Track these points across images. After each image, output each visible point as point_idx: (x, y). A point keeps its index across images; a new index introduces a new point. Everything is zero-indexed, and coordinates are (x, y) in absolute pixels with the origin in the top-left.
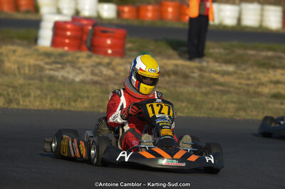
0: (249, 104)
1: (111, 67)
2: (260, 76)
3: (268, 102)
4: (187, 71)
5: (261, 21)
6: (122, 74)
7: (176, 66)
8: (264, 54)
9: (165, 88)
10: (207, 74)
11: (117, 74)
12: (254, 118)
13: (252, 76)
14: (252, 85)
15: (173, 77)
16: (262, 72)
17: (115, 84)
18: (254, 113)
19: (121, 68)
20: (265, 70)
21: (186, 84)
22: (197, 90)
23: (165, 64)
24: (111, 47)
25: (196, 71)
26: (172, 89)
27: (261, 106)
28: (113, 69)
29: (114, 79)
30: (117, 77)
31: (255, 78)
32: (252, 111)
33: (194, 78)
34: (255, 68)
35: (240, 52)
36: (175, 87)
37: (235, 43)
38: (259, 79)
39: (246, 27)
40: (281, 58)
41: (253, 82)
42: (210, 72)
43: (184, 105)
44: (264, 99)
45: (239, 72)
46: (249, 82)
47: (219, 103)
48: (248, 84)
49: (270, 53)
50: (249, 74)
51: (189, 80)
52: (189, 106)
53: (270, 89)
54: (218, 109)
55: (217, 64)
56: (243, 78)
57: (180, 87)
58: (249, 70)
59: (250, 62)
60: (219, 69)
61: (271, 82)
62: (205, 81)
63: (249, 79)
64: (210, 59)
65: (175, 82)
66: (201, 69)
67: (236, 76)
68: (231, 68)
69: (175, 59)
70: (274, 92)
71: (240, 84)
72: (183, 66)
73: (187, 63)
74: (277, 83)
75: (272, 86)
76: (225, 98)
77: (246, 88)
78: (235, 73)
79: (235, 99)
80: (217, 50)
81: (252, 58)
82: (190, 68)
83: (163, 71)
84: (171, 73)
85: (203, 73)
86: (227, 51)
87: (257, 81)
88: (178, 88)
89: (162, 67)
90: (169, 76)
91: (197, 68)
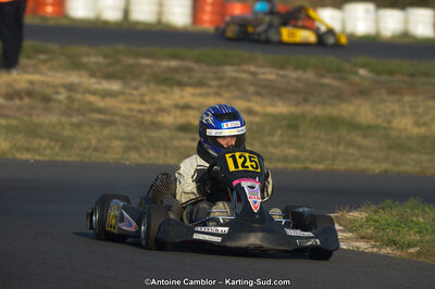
0: (145, 140)
2: (160, 97)
3: (172, 138)
4: (49, 91)
5: (160, 14)
7: (32, 83)
8: (165, 64)
9: (15, 118)
10: (78, 96)
12: (152, 161)
13: (147, 98)
14: (148, 111)
15: (26, 101)
16: (163, 91)
18: (152, 154)
20: (166, 89)
21: (47, 110)
22: (63, 119)
23: (15, 81)
25: (62, 90)
26: (26, 118)
27: (161, 144)
31: (152, 101)
32: (148, 151)
33: (60, 102)
34: (152, 86)
35: (129, 61)
36: (30, 115)
37: (120, 47)
38: (158, 102)
39: (137, 23)
40: (190, 70)
41: (149, 106)
42: (84, 93)
43: (44, 143)
44: (165, 133)
45: (128, 91)
46: (144, 107)
47: (99, 140)
48: (141, 111)
49: (174, 63)
50: (143, 95)
51: (51, 104)
52: (52, 144)
53: (175, 118)
54: (96, 149)
55: (93, 80)
56: (134, 101)
57: (38, 116)
58: (144, 89)
59: (144, 77)
60: (97, 86)
61: (177, 106)
62: (76, 105)
63: (143, 102)
64: (83, 73)
65: (31, 108)
66: (70, 88)
67: (123, 98)
68: (115, 86)
69: (29, 73)
70: (182, 121)
71: (130, 110)
72: (43, 83)
73: (49, 79)
74: (186, 107)
75: (178, 113)
76: (107, 131)
77: (140, 116)
78: (122, 93)
79: (122, 134)
80: (93, 58)
81: (147, 70)
82: (53, 87)
83: (11, 91)
84: (23, 94)
85: (72, 93)
86: (109, 60)
87: (156, 106)
88: (34, 118)
89: (10, 85)
90: (21, 99)
91: (64, 87)
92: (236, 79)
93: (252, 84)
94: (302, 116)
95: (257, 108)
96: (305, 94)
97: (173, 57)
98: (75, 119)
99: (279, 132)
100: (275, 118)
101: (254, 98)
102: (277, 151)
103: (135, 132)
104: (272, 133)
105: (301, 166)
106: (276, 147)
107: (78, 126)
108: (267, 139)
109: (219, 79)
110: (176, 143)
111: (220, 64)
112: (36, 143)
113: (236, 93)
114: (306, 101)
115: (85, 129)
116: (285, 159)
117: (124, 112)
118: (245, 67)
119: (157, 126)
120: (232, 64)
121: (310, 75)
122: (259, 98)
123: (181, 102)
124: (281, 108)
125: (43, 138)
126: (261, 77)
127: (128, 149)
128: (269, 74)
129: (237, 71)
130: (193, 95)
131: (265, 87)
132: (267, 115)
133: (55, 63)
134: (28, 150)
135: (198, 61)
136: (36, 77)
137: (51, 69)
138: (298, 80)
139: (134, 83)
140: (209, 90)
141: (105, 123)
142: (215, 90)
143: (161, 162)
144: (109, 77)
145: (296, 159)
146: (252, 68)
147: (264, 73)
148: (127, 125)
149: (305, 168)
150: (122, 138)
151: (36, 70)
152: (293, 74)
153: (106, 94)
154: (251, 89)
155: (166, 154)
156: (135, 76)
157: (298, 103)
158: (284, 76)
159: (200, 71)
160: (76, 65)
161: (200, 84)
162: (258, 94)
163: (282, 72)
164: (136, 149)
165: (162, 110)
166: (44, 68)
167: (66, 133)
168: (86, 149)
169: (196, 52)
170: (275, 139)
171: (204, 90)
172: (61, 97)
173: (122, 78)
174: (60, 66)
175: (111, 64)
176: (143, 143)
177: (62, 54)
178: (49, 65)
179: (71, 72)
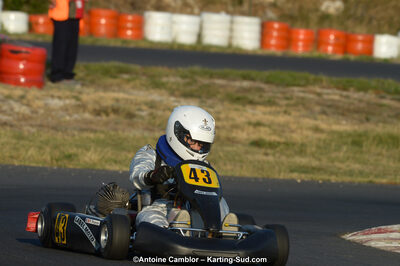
0: (221, 154)
1: (25, 101)
2: (233, 114)
3: (247, 153)
4: (133, 109)
5: (231, 38)
6: (42, 111)
7: (117, 100)
8: (238, 84)
9: (102, 132)
10: (160, 113)
11: (35, 112)
12: (229, 174)
13: (222, 116)
14: (224, 127)
15: (112, 116)
16: (237, 110)
17: (32, 126)
18: (229, 167)
19: (39, 103)
20: (240, 107)
21: (132, 125)
22: (146, 134)
23: (101, 98)
24: (24, 73)
25: (144, 107)
26: (112, 133)
27: (237, 158)
28: (28, 105)
29: (30, 118)
30: (34, 115)
31: (227, 118)
32: (225, 164)
33: (142, 117)
34: (226, 103)
35: (205, 81)
36: (116, 130)
37: (197, 68)
38: (233, 119)
39: (210, 46)
40: (260, 90)
41: (225, 123)
42: (164, 110)
44: (240, 148)
49: (246, 84)
50: (219, 113)
51: (135, 120)
53: (248, 134)
55: (172, 99)
57: (123, 131)
58: (219, 107)
59: (219, 96)
60: (176, 104)
61: (250, 123)
62: (158, 121)
64: (163, 91)
65: (116, 123)
66: (152, 105)
69: (114, 91)
70: (254, 137)
72: (127, 100)
73: (132, 97)
74: (258, 124)
75: (251, 129)
80: (172, 78)
81: (221, 90)
82: (136, 104)
83: (97, 107)
84: (110, 110)
85: (154, 111)
86: (187, 80)
87: (231, 123)
88: (120, 132)
89: (96, 102)
90: (107, 115)
91: (146, 104)
92: (303, 98)
93: (318, 104)
94: (365, 134)
95: (323, 126)
96: (367, 113)
97: (245, 78)
98: (157, 134)
99: (345, 148)
100: (340, 135)
101: (319, 117)
102: (343, 166)
104: (338, 149)
105: (366, 180)
106: (342, 162)
108: (333, 155)
109: (287, 99)
110: (250, 157)
111: (288, 85)
112: (123, 155)
113: (304, 112)
114: (368, 120)
116: (351, 173)
118: (311, 88)
119: (232, 141)
120: (299, 85)
121: (370, 96)
122: (324, 117)
123: (254, 119)
124: (345, 126)
125: (129, 151)
126: (325, 97)
128: (334, 95)
129: (303, 92)
130: (264, 113)
131: (329, 106)
132: (333, 132)
133: (138, 82)
134: (116, 162)
135: (268, 82)
136: (121, 95)
137: (134, 88)
138: (360, 101)
139: (210, 102)
140: (278, 109)
142: (284, 108)
143: (237, 174)
144: (187, 95)
145: (361, 173)
146: (318, 89)
147: (328, 94)
149: (371, 182)
151: (120, 88)
152: (355, 95)
154: (317, 108)
155: (242, 167)
156: (211, 96)
157: (361, 122)
158: (347, 97)
159: (270, 91)
160: (157, 85)
161: (270, 103)
162: (324, 113)
163: (345, 93)
165: (235, 127)
166: (127, 87)
169: (266, 74)
170: (341, 154)
171: (273, 109)
172: (144, 114)
173: (199, 97)
174: (142, 85)
175: (189, 84)
176: (220, 157)
177: (144, 74)
178: (132, 84)
179: (152, 91)
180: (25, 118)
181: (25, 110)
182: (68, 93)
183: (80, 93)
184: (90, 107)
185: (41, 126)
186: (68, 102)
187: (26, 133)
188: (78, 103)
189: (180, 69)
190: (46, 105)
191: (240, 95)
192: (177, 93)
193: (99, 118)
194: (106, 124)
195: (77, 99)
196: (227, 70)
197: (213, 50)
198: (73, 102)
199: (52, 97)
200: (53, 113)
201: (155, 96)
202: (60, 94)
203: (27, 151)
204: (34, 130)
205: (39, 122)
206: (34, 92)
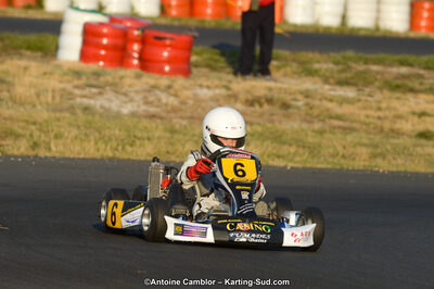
0: (389, 147)
1: (172, 91)
2: (395, 104)
4: (288, 98)
5: (378, 19)
6: (191, 102)
7: (270, 89)
8: (395, 70)
9: (259, 124)
10: (317, 103)
11: (183, 103)
12: (402, 169)
13: (384, 105)
14: (386, 118)
15: (266, 107)
16: (398, 98)
17: (182, 118)
18: (400, 161)
19: (188, 93)
20: (401, 96)
21: (288, 117)
22: (305, 126)
23: (254, 87)
24: (169, 61)
25: (300, 97)
26: (269, 125)
28: (176, 96)
29: (180, 110)
30: (183, 107)
31: (389, 108)
33: (298, 108)
34: (387, 93)
35: (361, 67)
36: (272, 122)
37: (350, 53)
38: (395, 109)
40: (420, 76)
41: (387, 113)
42: (321, 100)
43: (293, 149)
44: (407, 141)
45: (363, 98)
46: (381, 114)
47: (344, 148)
48: (379, 118)
49: (404, 70)
50: (380, 102)
51: (291, 110)
52: (301, 151)
53: (413, 125)
54: (343, 156)
55: (327, 87)
56: (371, 108)
57: (280, 122)
58: (378, 96)
59: (377, 84)
60: (332, 93)
61: (414, 113)
62: (316, 112)
63: (379, 109)
64: (317, 79)
65: (272, 115)
66: (307, 94)
67: (360, 104)
68: (350, 93)
70: (420, 128)
71: (367, 116)
72: (280, 89)
73: (285, 86)
74: (422, 114)
75: (416, 119)
76: (349, 138)
77: (379, 122)
78: (359, 100)
79: (365, 141)
80: (324, 63)
81: (379, 77)
82: (291, 94)
83: (250, 98)
84: (263, 100)
85: (309, 100)
86: (340, 67)
87: (393, 113)
88: (277, 124)
89: (248, 92)
90: (261, 105)
91: (301, 93)
97: (402, 63)
98: (317, 126)
103: (377, 139)
107: (321, 132)
112: (285, 149)
115: (328, 135)
117: (362, 118)
119: (397, 133)
123: (417, 109)
125: (290, 145)
127: (374, 156)
130: (427, 102)
133: (288, 69)
134: (279, 157)
135: (426, 67)
136: (272, 84)
137: (285, 75)
139: (367, 90)
141: (347, 130)
144: (342, 83)
148: (367, 132)
150: (365, 145)
153: (344, 101)
155: (413, 161)
156: (368, 83)
159: (430, 78)
160: (310, 73)
161: (432, 91)
164: (383, 156)
165: (399, 117)
166: (278, 75)
167: (310, 140)
168: (334, 156)
169: (423, 59)
172: (300, 104)
173: (355, 85)
174: (295, 73)
175: (342, 71)
176: (387, 150)
177: (294, 60)
178: (282, 71)
179: (304, 79)
180: (174, 110)
181: (172, 101)
182: (216, 82)
183: (230, 82)
184: (242, 97)
185: (192, 118)
186: (217, 91)
187: (177, 127)
188: (230, 93)
189: (332, 55)
190: (195, 95)
191: (399, 82)
192: (331, 81)
193: (252, 109)
194: (261, 115)
195: (227, 88)
196: (381, 56)
197: (362, 33)
198: (223, 91)
199: (201, 86)
200: (203, 104)
201: (308, 84)
202: (209, 83)
203: (183, 145)
204: (185, 122)
205: (189, 114)
206: (180, 81)
